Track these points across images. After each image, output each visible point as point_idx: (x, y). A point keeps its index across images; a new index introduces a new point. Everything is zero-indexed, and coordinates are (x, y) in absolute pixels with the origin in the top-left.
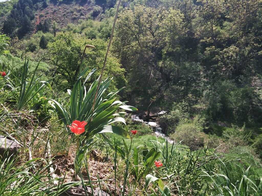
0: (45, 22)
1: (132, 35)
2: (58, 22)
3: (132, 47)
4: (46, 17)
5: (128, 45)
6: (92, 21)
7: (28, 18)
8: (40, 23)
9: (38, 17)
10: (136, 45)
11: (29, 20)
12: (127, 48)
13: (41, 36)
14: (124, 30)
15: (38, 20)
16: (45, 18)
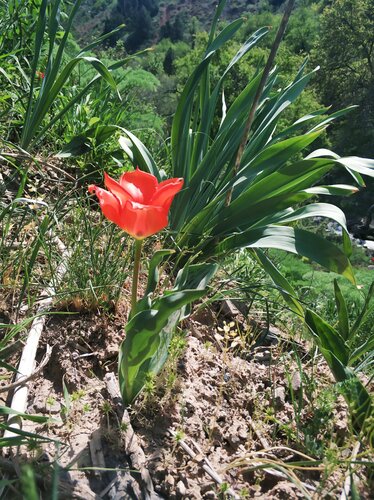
0: (177, 20)
1: (356, 44)
2: (201, 20)
3: (353, 71)
4: (179, 9)
5: (343, 67)
6: (271, 15)
7: (146, 11)
8: (167, 23)
9: (164, 9)
10: (361, 67)
11: (148, 16)
12: (339, 75)
13: (167, 48)
14: (338, 33)
15: (164, 17)
16: (178, 12)
